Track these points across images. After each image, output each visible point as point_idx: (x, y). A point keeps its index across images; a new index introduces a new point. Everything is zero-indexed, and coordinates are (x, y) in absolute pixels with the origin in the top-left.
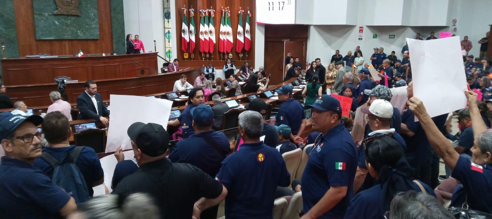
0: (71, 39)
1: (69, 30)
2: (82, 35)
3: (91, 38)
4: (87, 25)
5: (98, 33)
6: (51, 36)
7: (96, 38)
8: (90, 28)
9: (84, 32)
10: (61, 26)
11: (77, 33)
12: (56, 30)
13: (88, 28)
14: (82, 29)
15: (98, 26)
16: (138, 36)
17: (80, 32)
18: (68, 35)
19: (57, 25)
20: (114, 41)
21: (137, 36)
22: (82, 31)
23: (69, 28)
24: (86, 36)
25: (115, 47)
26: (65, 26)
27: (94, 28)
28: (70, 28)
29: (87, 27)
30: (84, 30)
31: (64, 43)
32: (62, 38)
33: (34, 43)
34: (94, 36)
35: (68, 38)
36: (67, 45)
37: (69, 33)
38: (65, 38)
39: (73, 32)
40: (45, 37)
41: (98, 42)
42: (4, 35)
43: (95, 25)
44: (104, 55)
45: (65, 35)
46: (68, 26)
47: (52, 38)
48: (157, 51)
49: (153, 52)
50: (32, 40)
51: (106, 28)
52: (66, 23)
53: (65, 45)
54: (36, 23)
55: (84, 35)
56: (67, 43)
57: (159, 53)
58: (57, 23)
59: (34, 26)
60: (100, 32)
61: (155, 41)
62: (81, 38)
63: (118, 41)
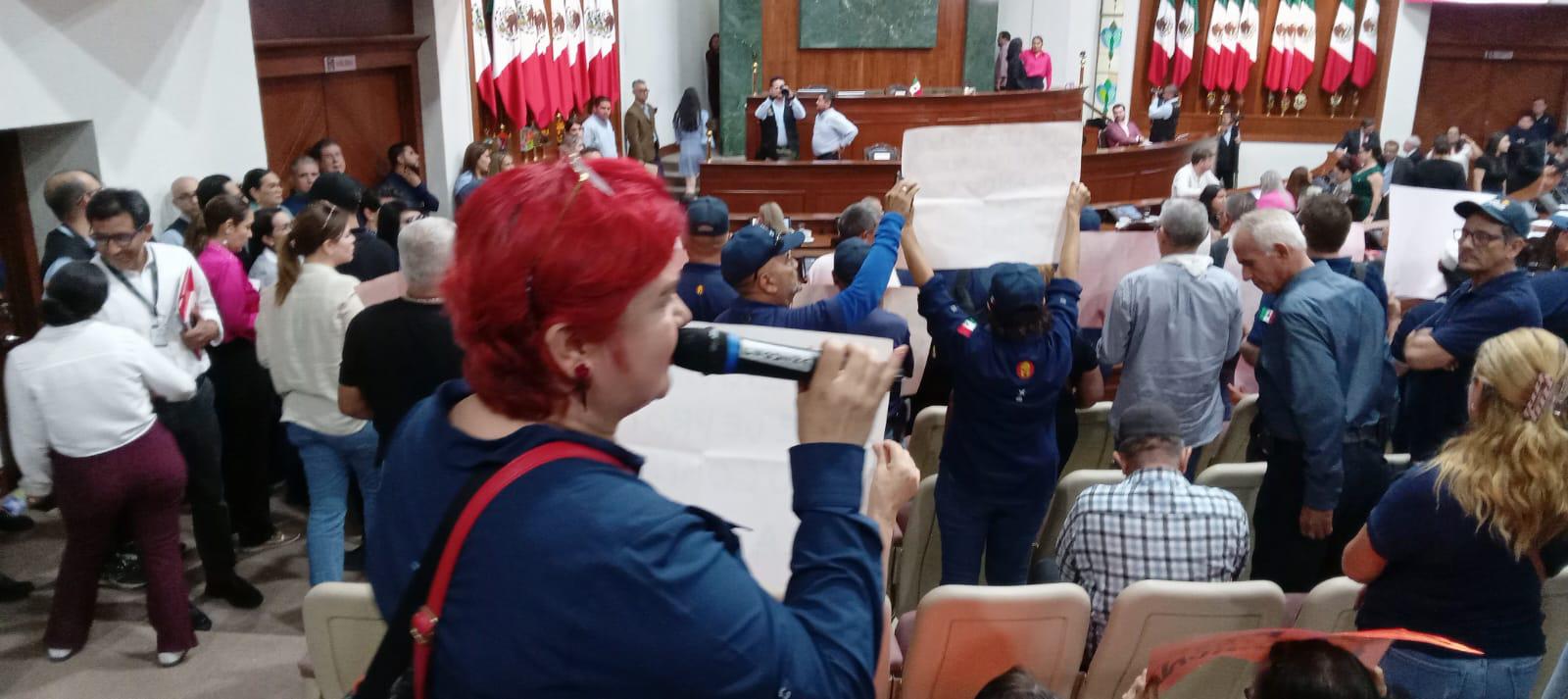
0: (874, 47)
1: (871, 22)
2: (896, 37)
3: (916, 44)
4: (912, 8)
5: (934, 31)
6: (832, 40)
7: (928, 45)
8: (917, 17)
9: (904, 27)
10: (854, 12)
11: (887, 30)
12: (845, 22)
13: (913, 18)
14: (899, 20)
15: (935, 13)
16: (1041, 39)
17: (893, 29)
18: (868, 37)
19: (847, 9)
20: (969, 53)
21: (1038, 41)
22: (900, 25)
23: (871, 17)
24: (907, 40)
25: (970, 71)
26: (864, 13)
27: (927, 18)
28: (874, 17)
29: (911, 14)
30: (904, 23)
31: (855, 57)
32: (854, 44)
33: (793, 57)
34: (925, 39)
35: (865, 46)
36: (861, 65)
37: (869, 32)
38: (860, 45)
39: (879, 27)
40: (818, 42)
41: (931, 56)
42: (737, 35)
43: (930, 9)
44: (968, 91)
45: (859, 37)
46: (870, 14)
47: (833, 45)
48: (1084, 84)
49: (1077, 85)
50: (792, 48)
51: (954, 16)
52: (867, 5)
53: (856, 63)
54: (804, 6)
55: (901, 37)
56: (861, 60)
57: (1086, 91)
58: (848, 6)
59: (798, 13)
60: (939, 27)
61: (1083, 54)
62: (894, 45)
63: (978, 53)
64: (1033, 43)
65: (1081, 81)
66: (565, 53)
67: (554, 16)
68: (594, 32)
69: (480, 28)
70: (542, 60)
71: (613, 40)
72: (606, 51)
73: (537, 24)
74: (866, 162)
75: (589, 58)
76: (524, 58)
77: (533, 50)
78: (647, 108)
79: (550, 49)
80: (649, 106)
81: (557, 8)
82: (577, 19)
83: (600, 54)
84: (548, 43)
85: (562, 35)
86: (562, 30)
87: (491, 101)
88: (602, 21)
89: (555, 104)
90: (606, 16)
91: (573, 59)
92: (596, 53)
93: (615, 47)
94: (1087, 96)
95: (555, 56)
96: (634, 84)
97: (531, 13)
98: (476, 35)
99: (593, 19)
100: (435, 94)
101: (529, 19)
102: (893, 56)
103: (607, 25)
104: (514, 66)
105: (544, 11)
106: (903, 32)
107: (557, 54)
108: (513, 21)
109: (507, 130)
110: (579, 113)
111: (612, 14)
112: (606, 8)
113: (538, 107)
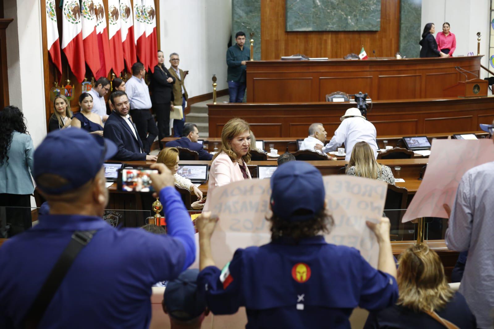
0: (337, 30)
1: (335, 14)
2: (353, 23)
3: (366, 29)
4: (363, 5)
5: (379, 20)
6: (308, 25)
7: (374, 29)
8: (367, 11)
9: (358, 17)
10: (324, 8)
11: (346, 19)
12: (317, 14)
13: (364, 11)
14: (354, 13)
15: (379, 8)
16: (449, 25)
17: (351, 19)
18: (333, 24)
19: (318, 6)
20: (403, 34)
21: (447, 25)
22: (355, 16)
23: (335, 11)
24: (360, 26)
25: (402, 45)
26: (330, 8)
27: (374, 11)
28: (337, 11)
29: (362, 9)
30: (358, 15)
31: (325, 37)
32: (324, 28)
33: (282, 37)
34: (372, 25)
35: (332, 29)
36: (329, 42)
37: (334, 21)
38: (328, 29)
39: (340, 18)
40: (299, 27)
41: (377, 36)
42: (243, 23)
43: (375, 6)
44: (399, 57)
45: (328, 24)
46: (334, 9)
47: (310, 29)
48: (481, 54)
49: (475, 54)
50: (281, 32)
51: (392, 11)
52: (332, 3)
53: (326, 41)
54: (289, 3)
55: (356, 24)
56: (329, 39)
57: (482, 58)
58: (319, 4)
59: (285, 9)
60: (381, 18)
61: (479, 34)
62: (351, 29)
63: (409, 34)
64: (444, 27)
65: (479, 52)
66: (119, 33)
67: (111, 10)
68: (141, 20)
69: (52, 14)
70: (101, 38)
71: (154, 25)
72: (149, 31)
73: (97, 14)
74: (327, 103)
75: (136, 38)
76: (85, 36)
77: (92, 30)
78: (178, 71)
79: (107, 30)
80: (181, 71)
81: (113, 3)
82: (128, 11)
83: (145, 33)
84: (105, 26)
85: (117, 22)
86: (117, 18)
87: (59, 64)
88: (147, 13)
89: (109, 65)
90: (149, 10)
91: (124, 37)
92: (142, 34)
93: (157, 30)
94: (483, 62)
95: (111, 37)
96: (171, 56)
97: (91, 7)
98: (48, 20)
99: (140, 12)
100: (16, 58)
101: (90, 11)
102: (351, 36)
103: (150, 16)
104: (76, 40)
105: (102, 5)
106: (357, 20)
107: (112, 34)
108: (78, 11)
109: (71, 84)
110: (127, 73)
111: (154, 8)
112: (150, 4)
113: (95, 67)
